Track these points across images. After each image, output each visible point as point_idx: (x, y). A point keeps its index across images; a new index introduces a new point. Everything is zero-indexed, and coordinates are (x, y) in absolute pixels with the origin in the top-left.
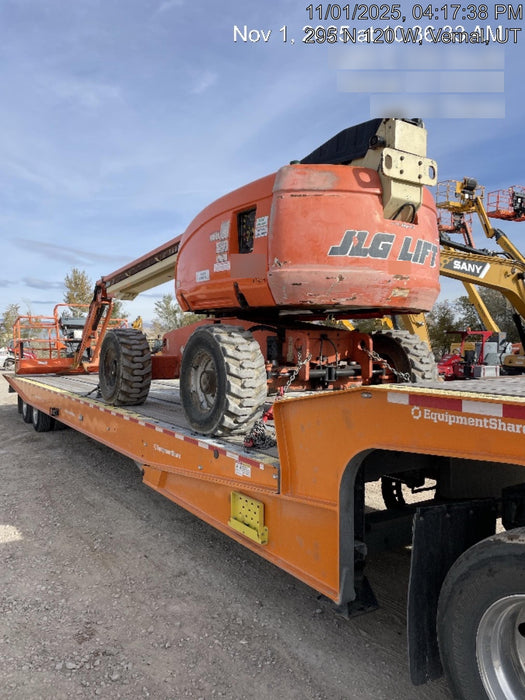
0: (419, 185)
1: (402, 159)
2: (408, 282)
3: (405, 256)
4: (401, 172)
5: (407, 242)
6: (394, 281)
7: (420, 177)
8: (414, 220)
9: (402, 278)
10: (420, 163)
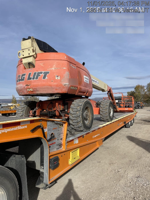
0: (31, 56)
1: (23, 52)
2: (30, 86)
3: (29, 78)
4: (23, 55)
5: (30, 74)
6: (26, 87)
7: (29, 54)
8: (34, 66)
9: (28, 85)
10: (29, 50)
